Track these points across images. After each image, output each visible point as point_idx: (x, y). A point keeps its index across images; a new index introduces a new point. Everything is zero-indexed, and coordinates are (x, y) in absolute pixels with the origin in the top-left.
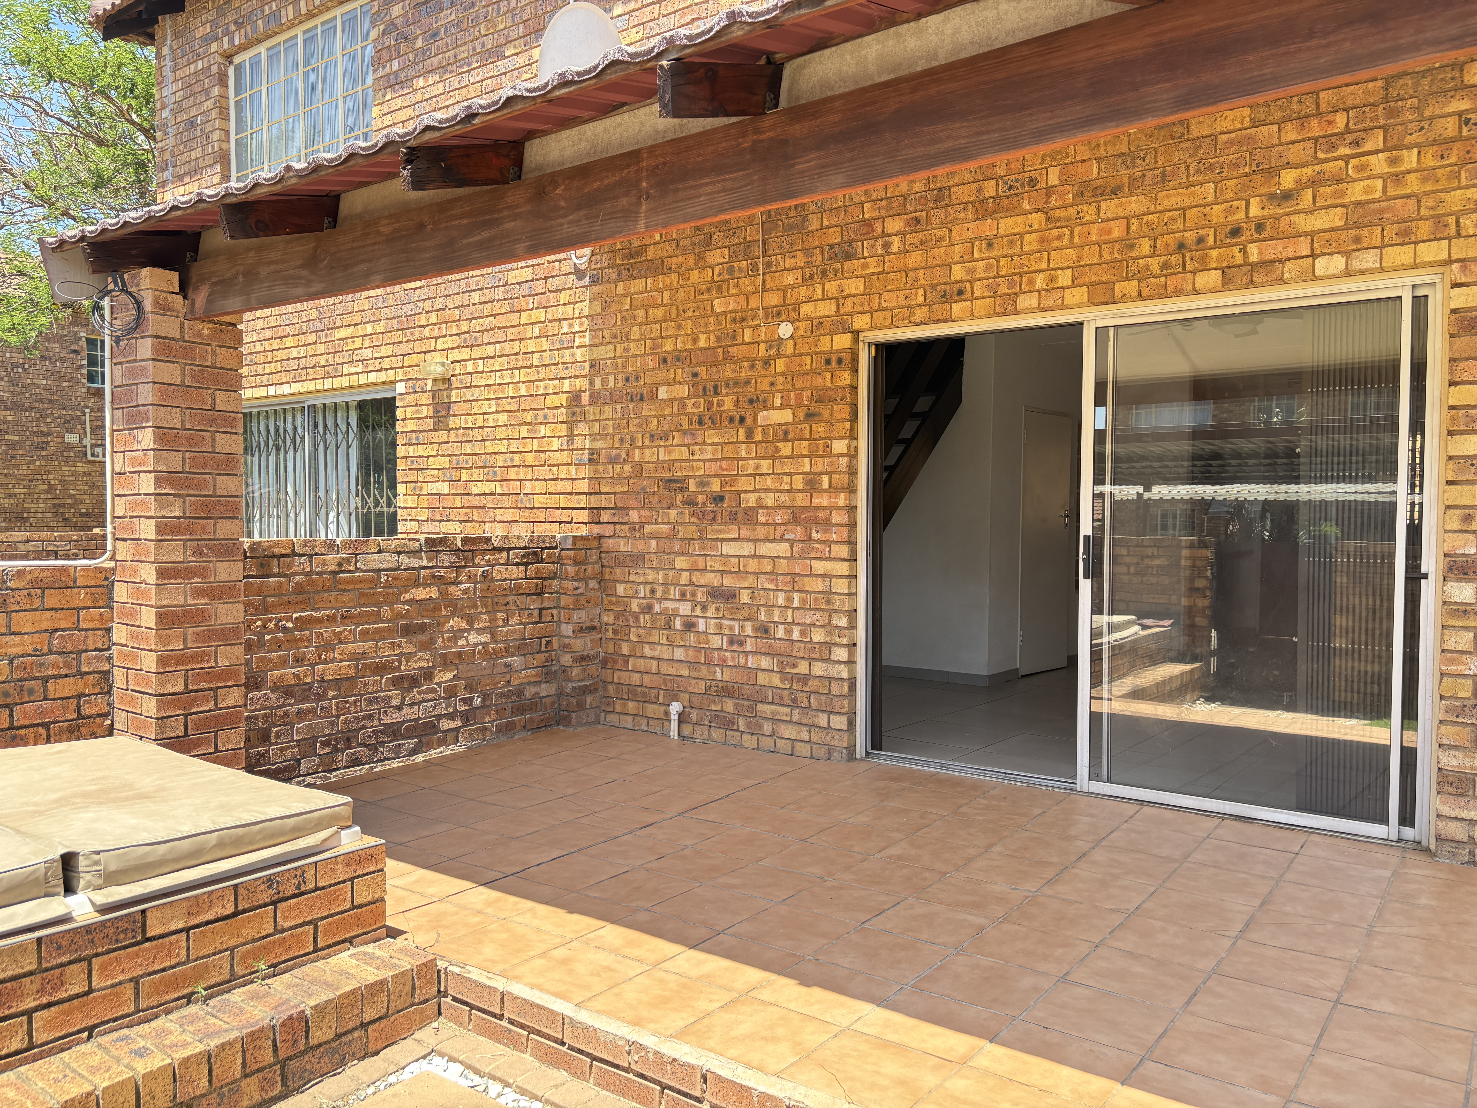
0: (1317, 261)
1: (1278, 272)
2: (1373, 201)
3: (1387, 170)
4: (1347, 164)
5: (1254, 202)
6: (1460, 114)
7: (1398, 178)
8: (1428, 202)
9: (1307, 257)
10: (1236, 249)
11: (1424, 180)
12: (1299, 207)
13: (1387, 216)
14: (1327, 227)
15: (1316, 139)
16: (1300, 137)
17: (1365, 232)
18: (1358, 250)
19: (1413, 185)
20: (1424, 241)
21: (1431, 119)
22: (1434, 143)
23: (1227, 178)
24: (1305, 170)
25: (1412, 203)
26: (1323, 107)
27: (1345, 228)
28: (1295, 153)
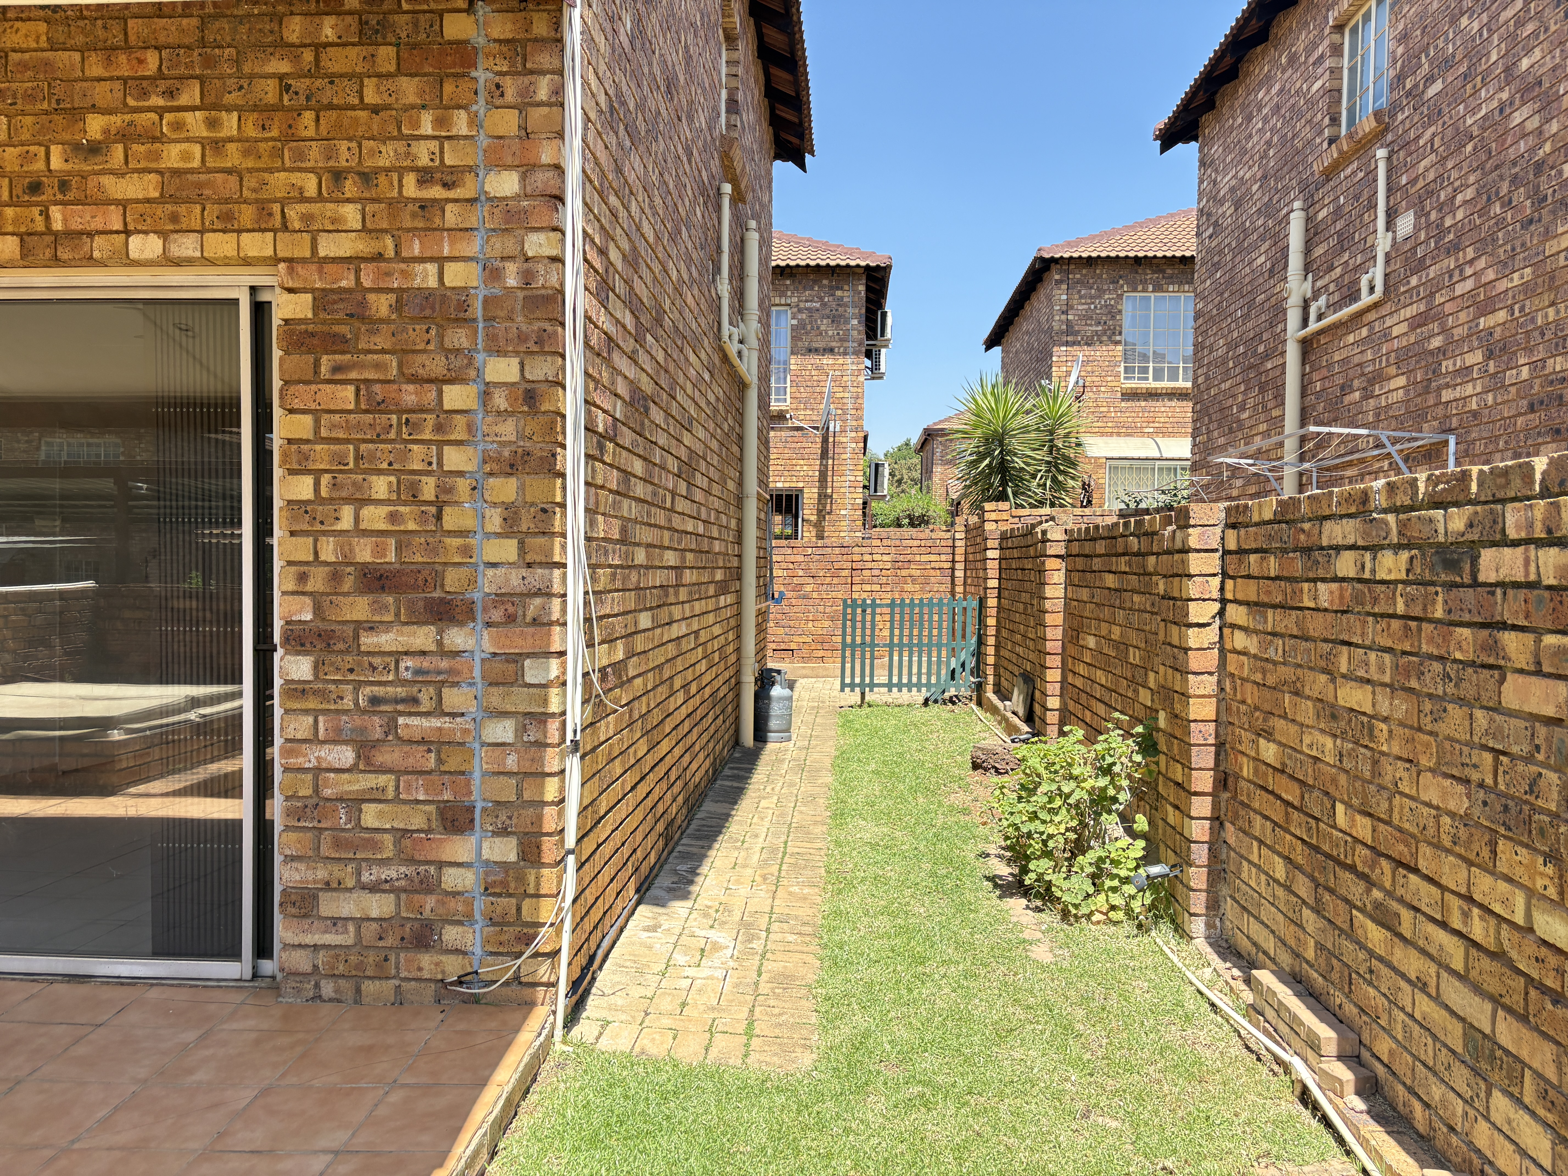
0: (131, 239)
1: (87, 248)
2: (192, 171)
3: (205, 134)
4: (161, 119)
5: (56, 151)
6: (281, 77)
7: (216, 145)
8: (250, 182)
9: (117, 232)
10: (36, 211)
11: (246, 153)
12: (108, 166)
13: (206, 192)
14: (140, 196)
15: (125, 80)
16: (107, 75)
17: (182, 209)
18: (177, 231)
19: (233, 156)
20: (249, 231)
21: (252, 77)
22: (255, 108)
23: (23, 113)
24: (113, 118)
25: (233, 179)
26: (132, 39)
27: (162, 199)
28: (103, 93)
